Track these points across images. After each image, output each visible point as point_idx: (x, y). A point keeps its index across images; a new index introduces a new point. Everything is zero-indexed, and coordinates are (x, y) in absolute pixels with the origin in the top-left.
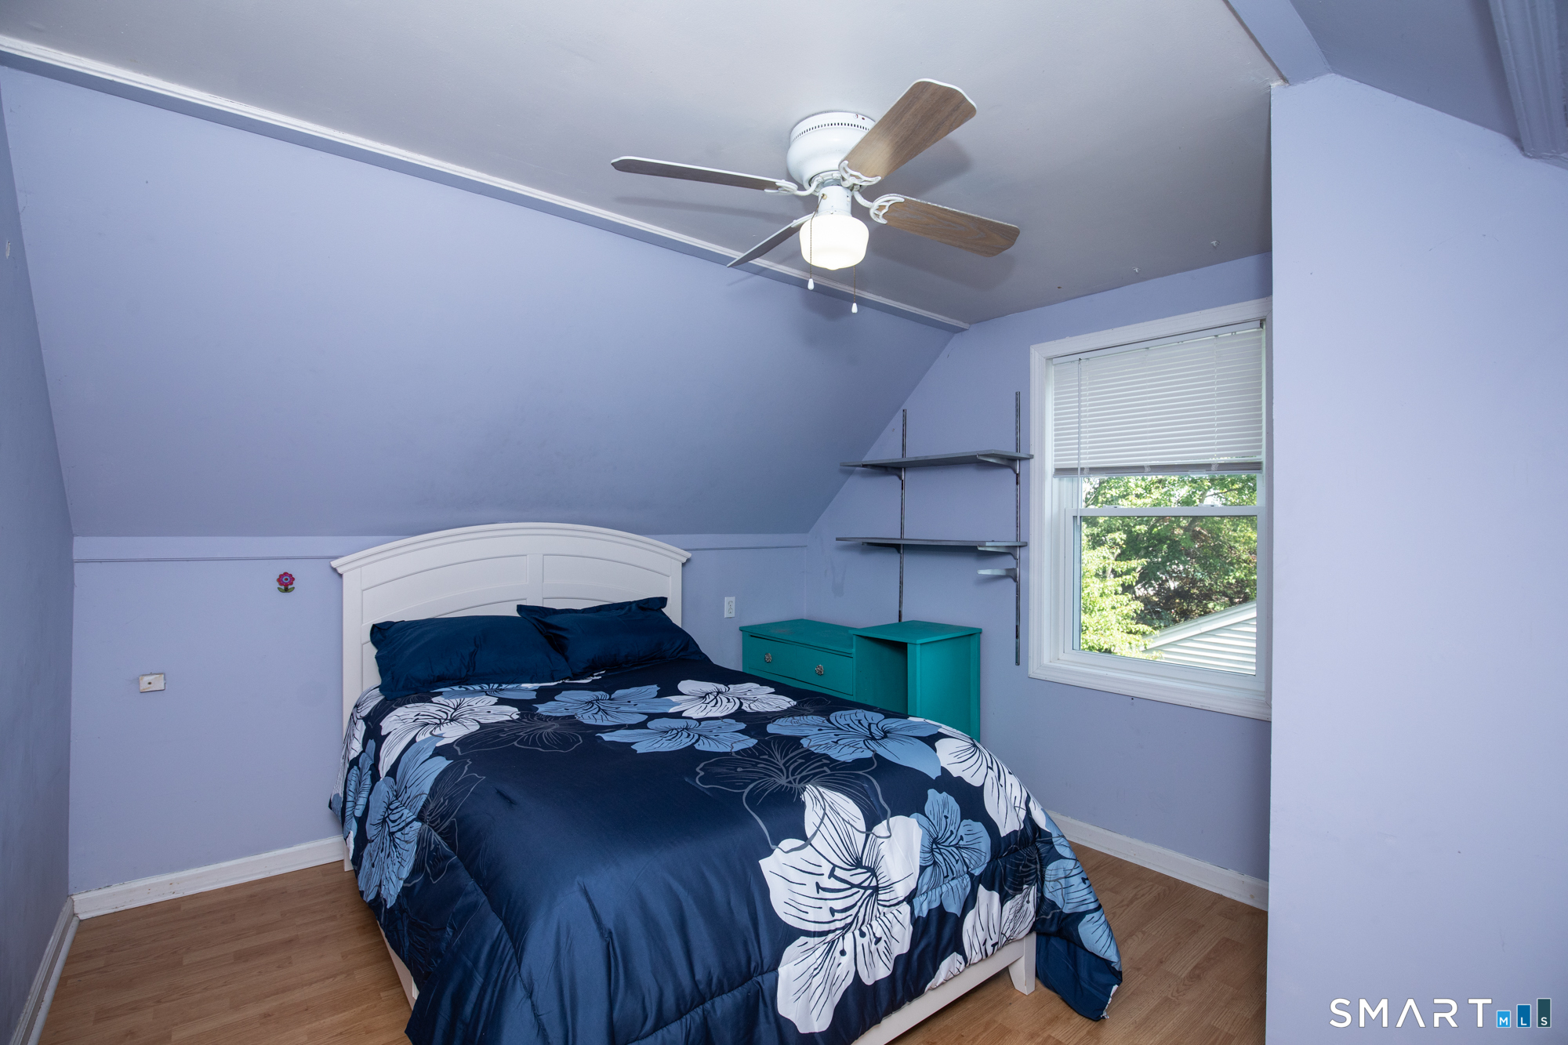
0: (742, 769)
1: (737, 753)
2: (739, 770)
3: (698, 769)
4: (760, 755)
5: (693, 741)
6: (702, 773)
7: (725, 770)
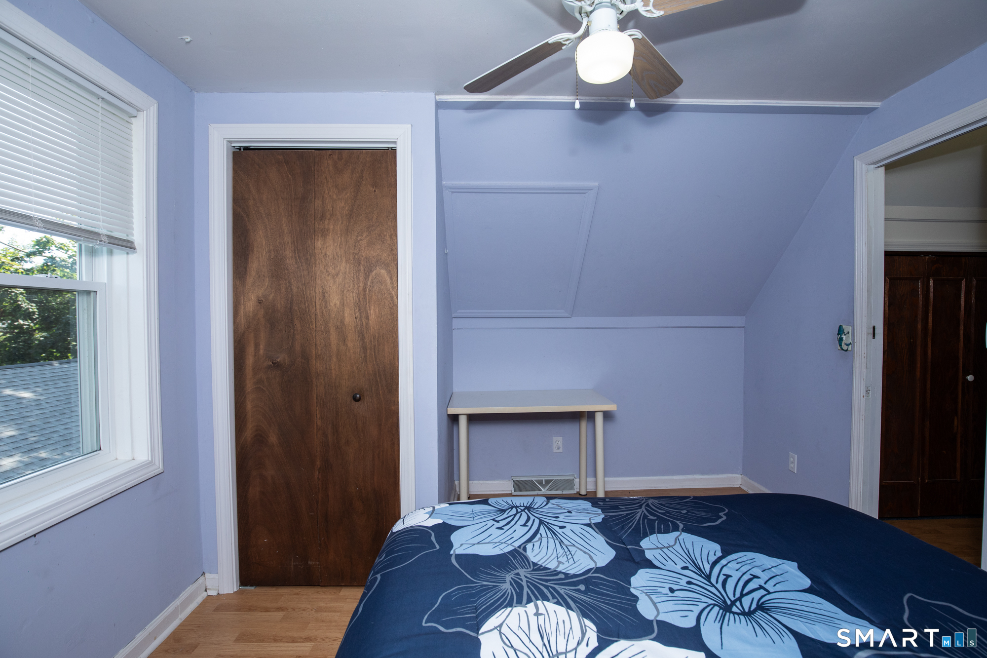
0: (682, 511)
1: (676, 529)
2: (685, 512)
3: (724, 518)
4: (654, 521)
5: (724, 562)
6: (721, 514)
7: (698, 513)
